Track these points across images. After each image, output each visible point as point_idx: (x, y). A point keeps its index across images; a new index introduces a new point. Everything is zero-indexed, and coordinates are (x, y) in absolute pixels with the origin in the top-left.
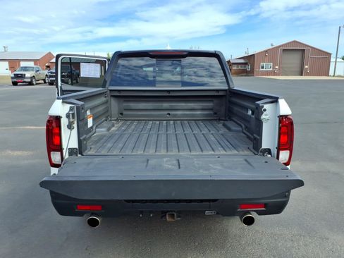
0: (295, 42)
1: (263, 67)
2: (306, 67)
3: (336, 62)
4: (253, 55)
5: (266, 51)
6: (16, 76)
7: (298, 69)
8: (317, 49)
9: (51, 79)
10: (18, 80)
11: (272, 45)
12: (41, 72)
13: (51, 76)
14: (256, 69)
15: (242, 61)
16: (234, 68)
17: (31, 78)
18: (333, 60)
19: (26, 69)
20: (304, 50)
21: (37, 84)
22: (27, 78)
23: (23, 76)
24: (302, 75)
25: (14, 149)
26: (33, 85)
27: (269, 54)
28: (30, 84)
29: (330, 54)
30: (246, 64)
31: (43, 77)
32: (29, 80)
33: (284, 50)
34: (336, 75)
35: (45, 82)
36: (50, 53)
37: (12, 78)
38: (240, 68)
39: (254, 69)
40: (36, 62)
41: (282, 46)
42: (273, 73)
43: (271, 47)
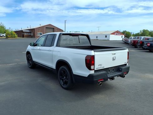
0: (50, 25)
4: (34, 29)
11: (40, 25)
14: (36, 35)
15: (28, 31)
16: (25, 34)
20: (54, 28)
27: (41, 29)
30: (30, 32)
33: (46, 27)
38: (28, 34)
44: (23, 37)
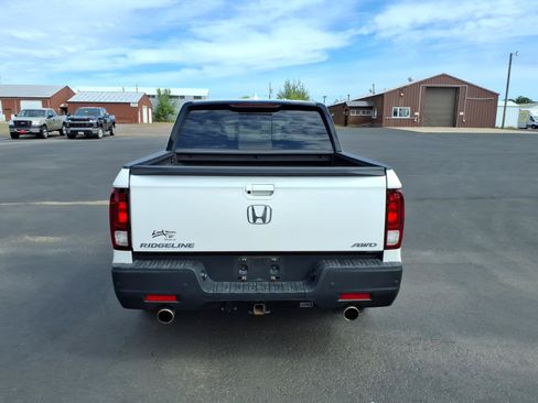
0: (444, 76)
1: (395, 114)
2: (462, 114)
3: (505, 107)
4: (382, 95)
5: (401, 90)
6: (18, 124)
7: (449, 117)
8: (477, 87)
9: (72, 129)
10: (20, 130)
11: (410, 80)
12: (57, 117)
13: (71, 125)
14: (385, 117)
15: (364, 104)
16: (353, 114)
17: (41, 127)
18: (501, 103)
19: (31, 113)
20: (458, 88)
21: (49, 136)
22: (35, 127)
23: (28, 124)
24: (454, 126)
25: (33, 233)
26: (43, 137)
27: (406, 93)
28: (39, 136)
29: (496, 95)
30: (370, 108)
31: (60, 125)
32: (37, 131)
33: (428, 88)
34: (506, 125)
35: (62, 134)
36: (67, 88)
37: (11, 127)
38: (361, 114)
39: (381, 117)
40: (45, 101)
41: (425, 81)
42: (411, 123)
43: (408, 83)
44: (346, 125)
